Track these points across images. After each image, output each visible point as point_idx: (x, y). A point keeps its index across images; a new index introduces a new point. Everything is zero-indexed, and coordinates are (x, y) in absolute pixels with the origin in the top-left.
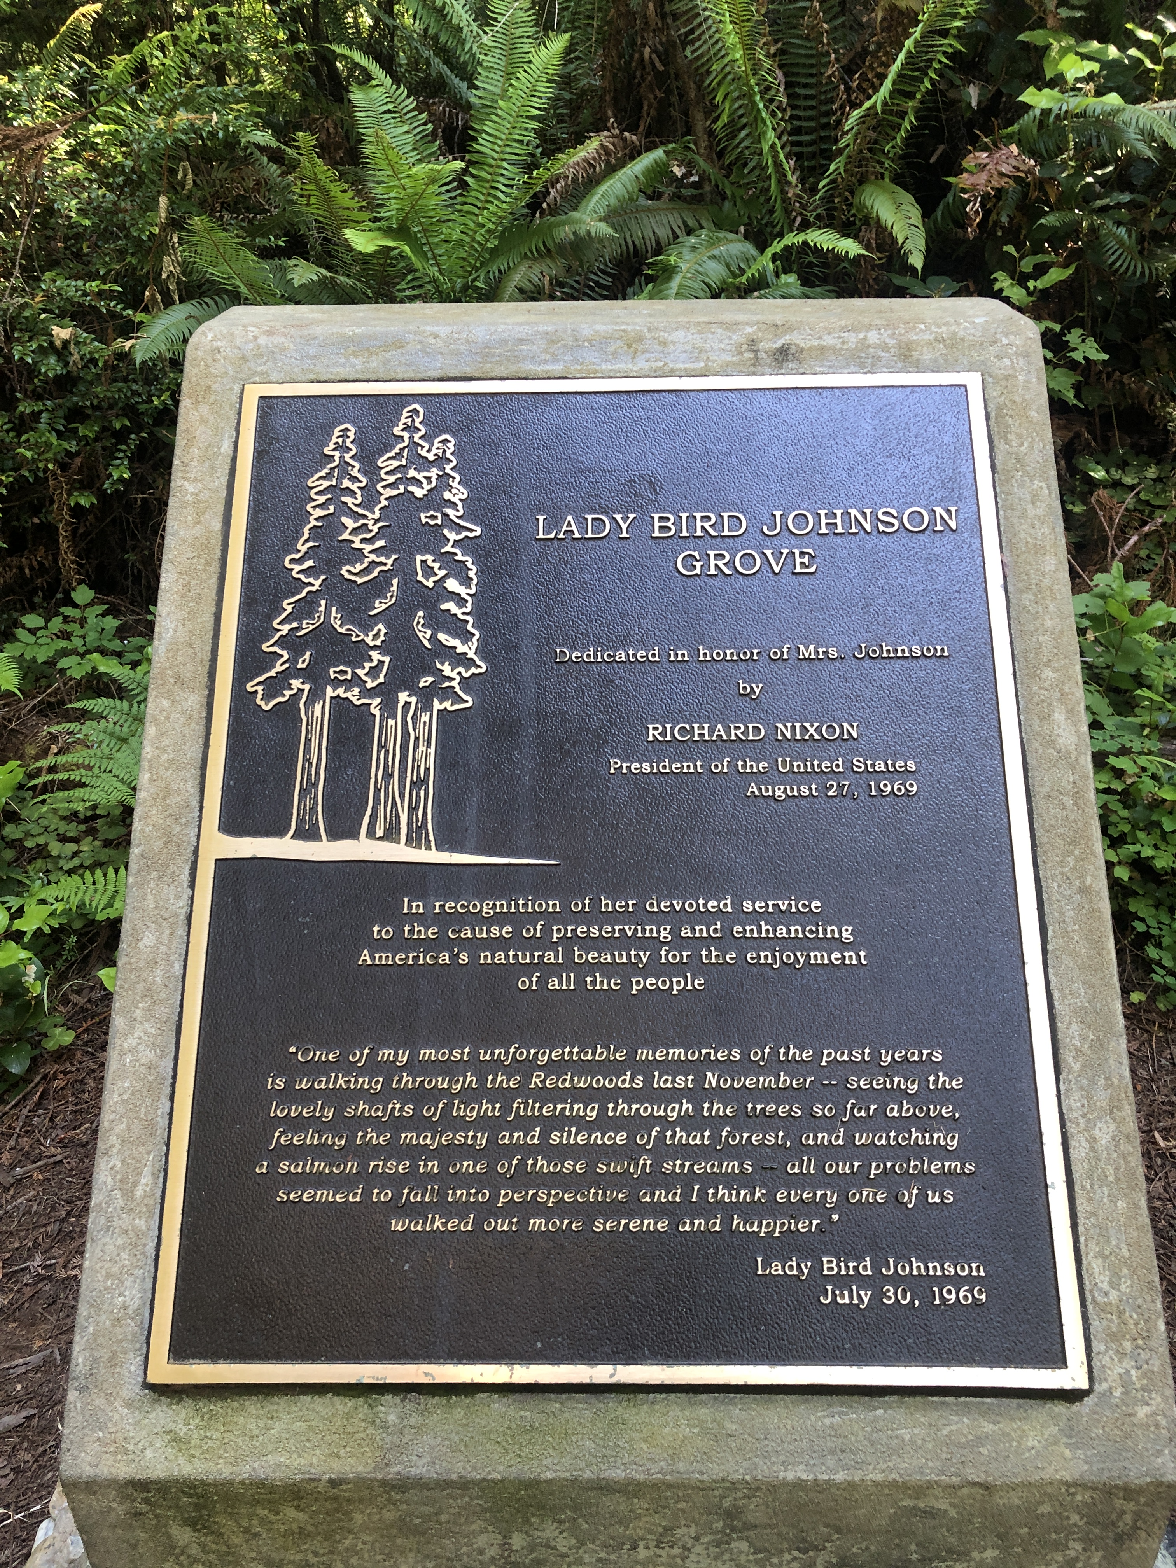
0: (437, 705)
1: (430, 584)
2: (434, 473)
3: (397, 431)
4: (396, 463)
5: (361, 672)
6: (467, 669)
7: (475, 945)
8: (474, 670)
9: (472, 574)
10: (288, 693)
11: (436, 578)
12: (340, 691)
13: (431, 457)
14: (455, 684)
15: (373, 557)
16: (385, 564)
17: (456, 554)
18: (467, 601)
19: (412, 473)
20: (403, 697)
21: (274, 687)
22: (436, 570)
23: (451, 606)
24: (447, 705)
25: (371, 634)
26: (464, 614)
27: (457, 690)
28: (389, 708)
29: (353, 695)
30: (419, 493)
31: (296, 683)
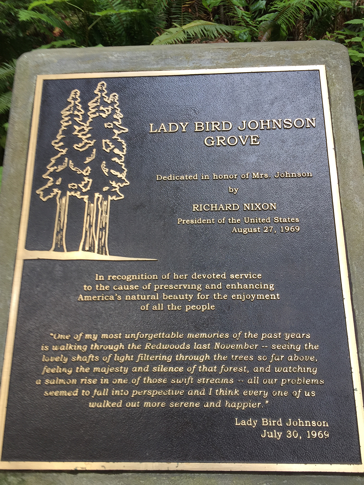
0: (110, 198)
1: (108, 151)
2: (110, 108)
3: (96, 92)
4: (95, 104)
5: (80, 186)
6: (122, 183)
7: (123, 293)
8: (124, 184)
9: (124, 147)
10: (52, 194)
11: (110, 149)
12: (73, 193)
13: (109, 102)
14: (117, 189)
15: (86, 141)
16: (90, 143)
17: (118, 139)
18: (122, 157)
19: (101, 108)
20: (97, 195)
21: (47, 192)
22: (110, 146)
23: (115, 159)
24: (114, 198)
25: (85, 170)
26: (121, 162)
27: (118, 192)
28: (91, 200)
29: (78, 195)
30: (104, 116)
31: (56, 190)
